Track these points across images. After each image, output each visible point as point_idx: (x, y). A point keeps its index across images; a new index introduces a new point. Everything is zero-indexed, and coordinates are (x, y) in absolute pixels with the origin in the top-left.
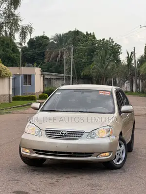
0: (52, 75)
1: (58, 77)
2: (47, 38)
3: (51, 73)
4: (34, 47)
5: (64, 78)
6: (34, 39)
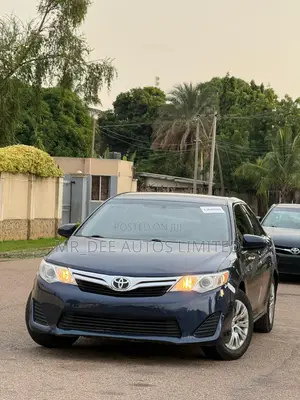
0: (165, 180)
1: (179, 186)
2: (159, 94)
3: (163, 176)
5: (195, 187)
6: (128, 94)
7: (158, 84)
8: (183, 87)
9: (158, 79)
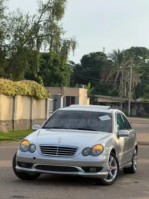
0: (107, 98)
1: (114, 102)
3: (105, 97)
6: (88, 55)
7: (104, 51)
8: (117, 52)
9: (104, 48)
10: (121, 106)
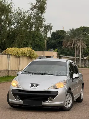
0: (67, 57)
1: (71, 59)
3: (66, 56)
4: (55, 38)
5: (76, 59)
6: (55, 32)
8: (72, 30)
10: (76, 61)
